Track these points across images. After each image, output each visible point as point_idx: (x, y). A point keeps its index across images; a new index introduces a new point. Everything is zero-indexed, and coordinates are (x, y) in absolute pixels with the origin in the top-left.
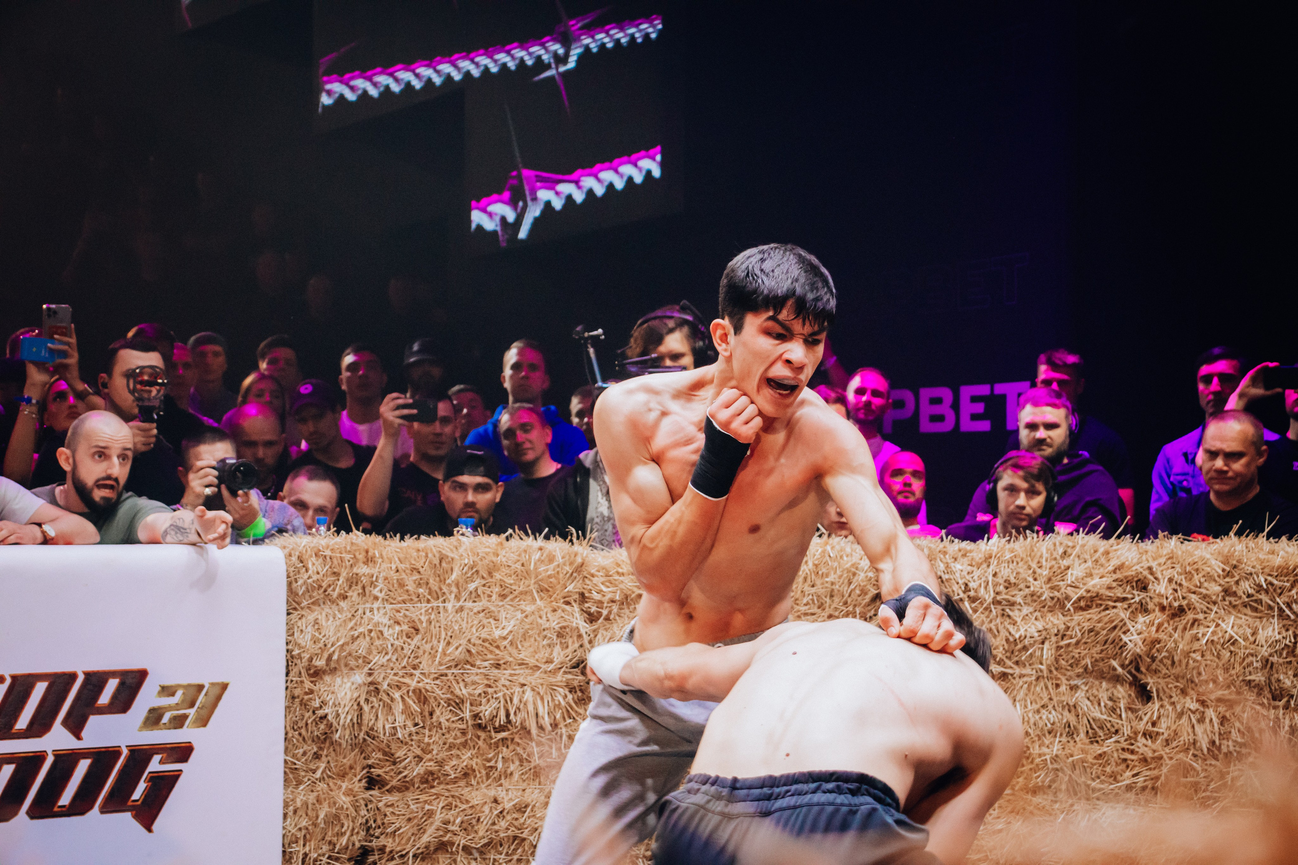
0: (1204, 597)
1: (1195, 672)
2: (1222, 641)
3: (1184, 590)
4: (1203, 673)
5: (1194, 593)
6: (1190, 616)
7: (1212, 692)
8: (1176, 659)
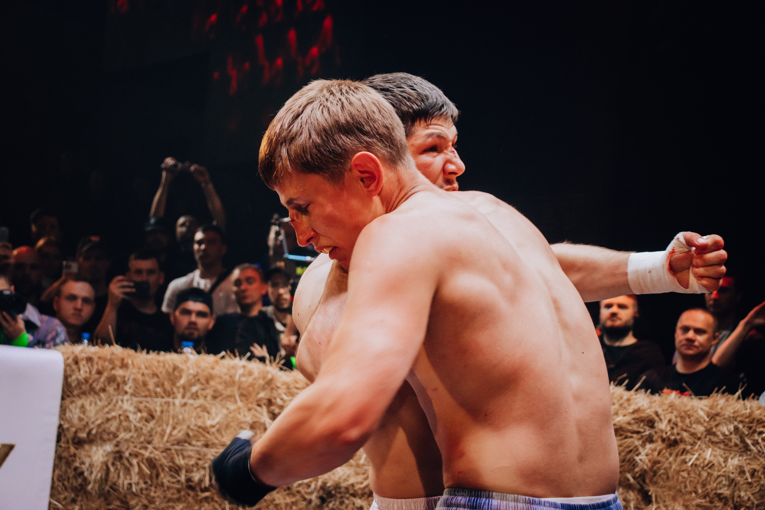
0: (693, 434)
1: (683, 485)
2: (702, 465)
3: (679, 428)
4: (689, 486)
5: (686, 431)
6: (682, 446)
7: (694, 500)
8: (670, 475)
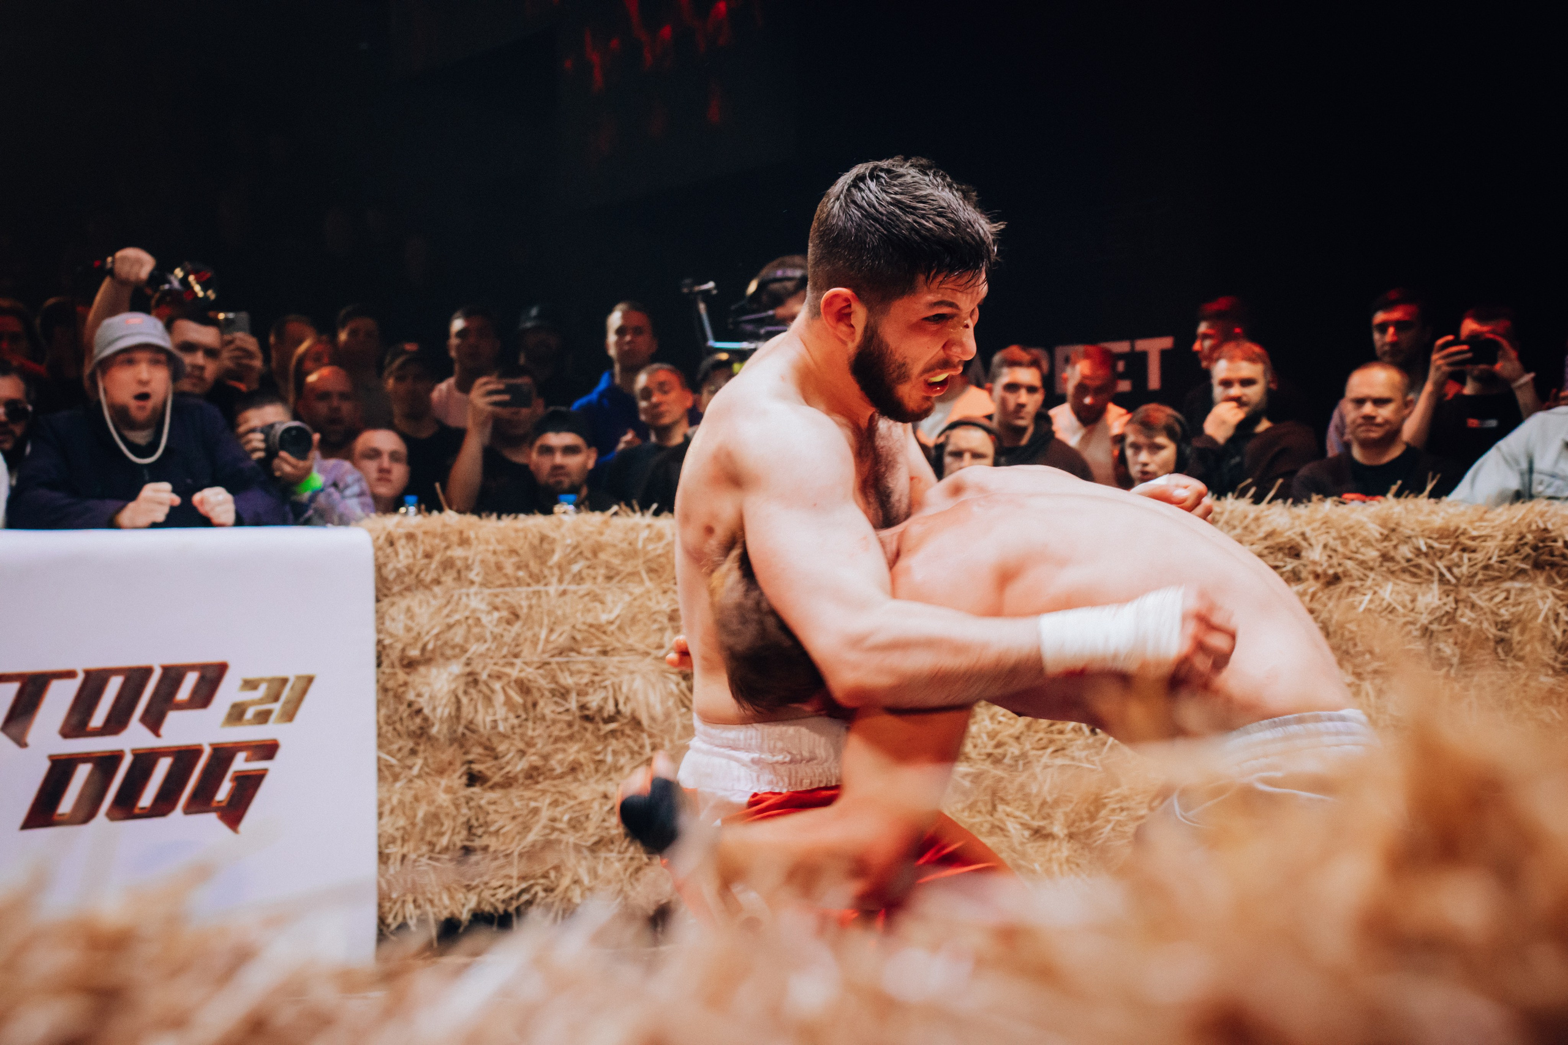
0: (1362, 563)
1: (1350, 644)
2: (1379, 609)
3: (1340, 556)
4: (1359, 644)
5: (1350, 559)
6: (1346, 584)
7: (1369, 663)
8: (1331, 629)
